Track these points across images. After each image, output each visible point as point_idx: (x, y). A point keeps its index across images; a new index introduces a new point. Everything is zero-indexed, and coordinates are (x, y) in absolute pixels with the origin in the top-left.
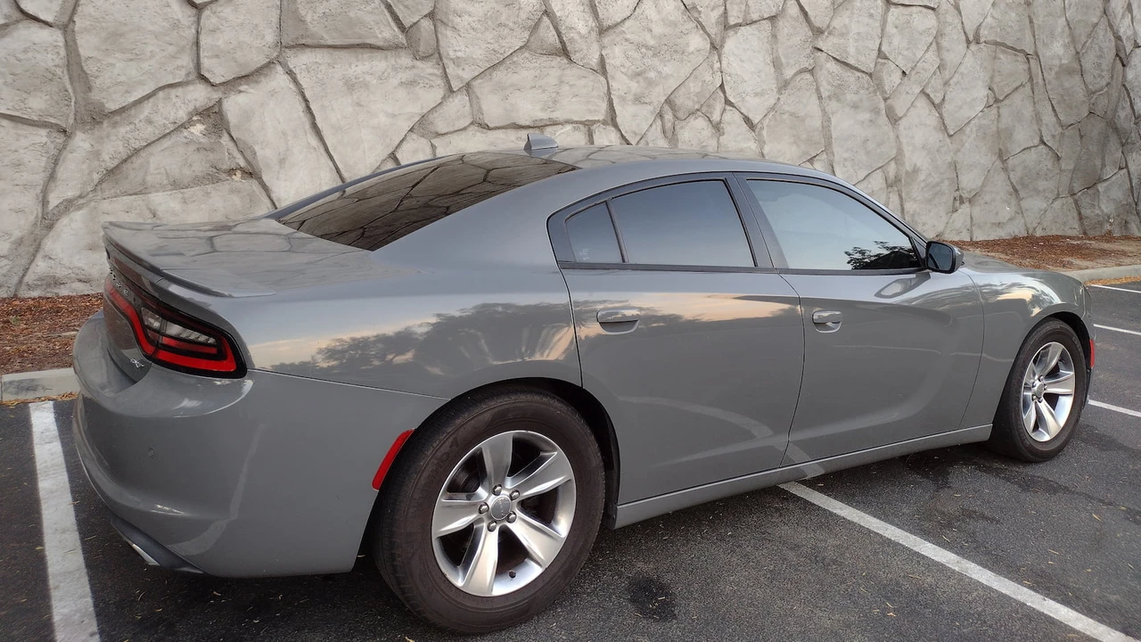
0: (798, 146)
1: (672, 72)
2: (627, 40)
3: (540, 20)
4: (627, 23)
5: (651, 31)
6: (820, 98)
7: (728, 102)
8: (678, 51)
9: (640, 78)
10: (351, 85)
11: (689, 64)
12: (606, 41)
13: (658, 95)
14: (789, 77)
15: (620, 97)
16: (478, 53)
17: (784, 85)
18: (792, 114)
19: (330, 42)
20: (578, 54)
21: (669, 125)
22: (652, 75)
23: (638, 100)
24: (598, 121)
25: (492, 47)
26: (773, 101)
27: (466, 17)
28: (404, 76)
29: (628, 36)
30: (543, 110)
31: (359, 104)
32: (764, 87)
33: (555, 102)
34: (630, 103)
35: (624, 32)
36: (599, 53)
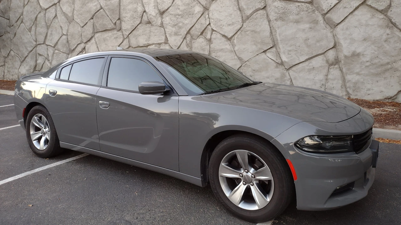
0: (256, 46)
1: (188, 22)
2: (171, 14)
3: (143, 14)
4: (170, 8)
5: (179, 9)
6: (269, 21)
7: (213, 30)
8: (191, 14)
9: (176, 27)
10: (105, 40)
11: (195, 18)
12: (164, 16)
13: (184, 32)
14: (249, 14)
15: (169, 34)
16: (129, 27)
17: (245, 19)
18: (252, 31)
19: (101, 31)
20: (154, 22)
21: (188, 42)
22: (181, 24)
23: (176, 34)
24: (162, 43)
25: (132, 24)
26: (239, 27)
27: (126, 18)
28: (115, 36)
29: (171, 13)
30: (146, 41)
31: (106, 44)
32: (233, 21)
33: (149, 38)
34: (173, 35)
35: (169, 12)
36: (161, 21)
